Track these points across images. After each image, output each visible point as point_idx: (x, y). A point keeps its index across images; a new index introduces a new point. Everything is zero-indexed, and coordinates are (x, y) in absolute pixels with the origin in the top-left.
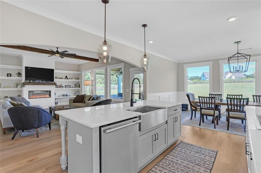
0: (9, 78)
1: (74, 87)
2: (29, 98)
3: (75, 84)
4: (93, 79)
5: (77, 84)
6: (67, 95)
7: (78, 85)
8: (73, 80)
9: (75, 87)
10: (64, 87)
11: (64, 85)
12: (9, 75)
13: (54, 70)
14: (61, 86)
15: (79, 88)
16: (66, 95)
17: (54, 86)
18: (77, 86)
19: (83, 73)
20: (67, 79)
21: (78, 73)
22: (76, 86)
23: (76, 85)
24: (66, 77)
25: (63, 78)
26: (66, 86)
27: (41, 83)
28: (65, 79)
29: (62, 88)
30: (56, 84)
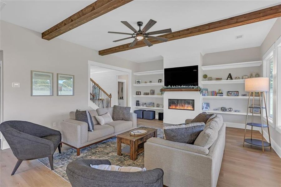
0: (159, 84)
10: (225, 94)
11: (224, 91)
14: (218, 93)
16: (230, 109)
17: (199, 93)
24: (230, 77)
25: (222, 79)
26: (229, 93)
27: (179, 88)
28: (227, 79)
29: (220, 96)
30: (199, 90)
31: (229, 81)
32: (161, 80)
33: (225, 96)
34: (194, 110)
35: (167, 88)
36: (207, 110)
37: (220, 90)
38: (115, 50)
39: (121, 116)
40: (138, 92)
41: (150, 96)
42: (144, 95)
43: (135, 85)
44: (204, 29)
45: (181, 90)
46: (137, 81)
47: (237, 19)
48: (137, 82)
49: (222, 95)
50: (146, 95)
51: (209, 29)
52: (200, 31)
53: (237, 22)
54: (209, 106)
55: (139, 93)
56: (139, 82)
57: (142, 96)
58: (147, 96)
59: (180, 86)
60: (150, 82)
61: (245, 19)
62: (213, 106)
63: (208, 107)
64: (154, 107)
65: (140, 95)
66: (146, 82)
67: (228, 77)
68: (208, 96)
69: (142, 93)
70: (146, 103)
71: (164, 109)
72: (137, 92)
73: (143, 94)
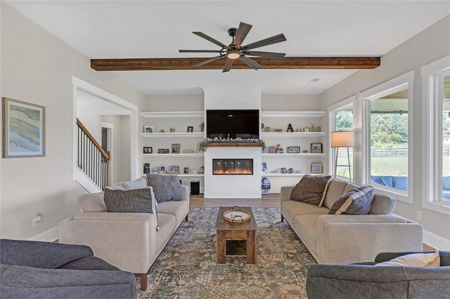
0: (190, 134)
1: (309, 149)
2: (213, 174)
3: (311, 144)
4: (360, 126)
5: (314, 143)
6: (291, 171)
7: (319, 146)
8: (307, 133)
9: (311, 152)
10: (285, 151)
11: (284, 147)
12: (190, 129)
13: (260, 111)
14: (277, 150)
15: (322, 152)
16: (291, 169)
17: (260, 148)
18: (316, 148)
19: (331, 114)
20: (292, 131)
21: (318, 116)
22: (313, 149)
23: (314, 145)
24: (290, 128)
25: (282, 130)
26: (289, 149)
27: (233, 142)
28: (287, 132)
29: (280, 153)
30: (262, 145)
31: (290, 134)
32: (192, 127)
33: (285, 154)
34: (252, 174)
35: (213, 142)
36: (264, 172)
37: (279, 145)
38: (140, 65)
39: (170, 194)
40: (148, 148)
41: (170, 155)
42: (159, 153)
43: (143, 135)
44: (303, 63)
45: (237, 145)
46: (145, 127)
47: (340, 61)
48: (147, 129)
49: (282, 151)
50: (164, 153)
51: (309, 65)
52: (298, 65)
53: (339, 64)
54: (266, 167)
55: (150, 150)
56: (149, 130)
57: (155, 154)
58: (166, 154)
59: (233, 139)
60: (172, 130)
61: (346, 63)
62: (270, 168)
63: (265, 169)
64: (179, 173)
65: (152, 153)
66: (163, 131)
67: (288, 129)
68: (264, 154)
69: (155, 150)
70: (164, 168)
71: (206, 175)
72: (144, 148)
73: (157, 151)
